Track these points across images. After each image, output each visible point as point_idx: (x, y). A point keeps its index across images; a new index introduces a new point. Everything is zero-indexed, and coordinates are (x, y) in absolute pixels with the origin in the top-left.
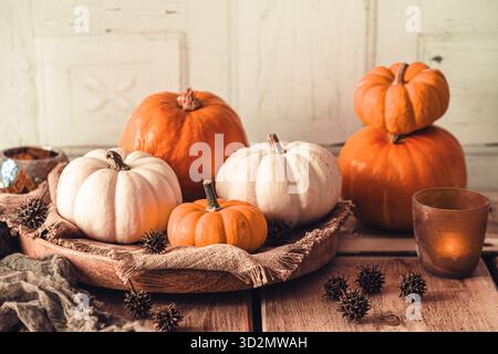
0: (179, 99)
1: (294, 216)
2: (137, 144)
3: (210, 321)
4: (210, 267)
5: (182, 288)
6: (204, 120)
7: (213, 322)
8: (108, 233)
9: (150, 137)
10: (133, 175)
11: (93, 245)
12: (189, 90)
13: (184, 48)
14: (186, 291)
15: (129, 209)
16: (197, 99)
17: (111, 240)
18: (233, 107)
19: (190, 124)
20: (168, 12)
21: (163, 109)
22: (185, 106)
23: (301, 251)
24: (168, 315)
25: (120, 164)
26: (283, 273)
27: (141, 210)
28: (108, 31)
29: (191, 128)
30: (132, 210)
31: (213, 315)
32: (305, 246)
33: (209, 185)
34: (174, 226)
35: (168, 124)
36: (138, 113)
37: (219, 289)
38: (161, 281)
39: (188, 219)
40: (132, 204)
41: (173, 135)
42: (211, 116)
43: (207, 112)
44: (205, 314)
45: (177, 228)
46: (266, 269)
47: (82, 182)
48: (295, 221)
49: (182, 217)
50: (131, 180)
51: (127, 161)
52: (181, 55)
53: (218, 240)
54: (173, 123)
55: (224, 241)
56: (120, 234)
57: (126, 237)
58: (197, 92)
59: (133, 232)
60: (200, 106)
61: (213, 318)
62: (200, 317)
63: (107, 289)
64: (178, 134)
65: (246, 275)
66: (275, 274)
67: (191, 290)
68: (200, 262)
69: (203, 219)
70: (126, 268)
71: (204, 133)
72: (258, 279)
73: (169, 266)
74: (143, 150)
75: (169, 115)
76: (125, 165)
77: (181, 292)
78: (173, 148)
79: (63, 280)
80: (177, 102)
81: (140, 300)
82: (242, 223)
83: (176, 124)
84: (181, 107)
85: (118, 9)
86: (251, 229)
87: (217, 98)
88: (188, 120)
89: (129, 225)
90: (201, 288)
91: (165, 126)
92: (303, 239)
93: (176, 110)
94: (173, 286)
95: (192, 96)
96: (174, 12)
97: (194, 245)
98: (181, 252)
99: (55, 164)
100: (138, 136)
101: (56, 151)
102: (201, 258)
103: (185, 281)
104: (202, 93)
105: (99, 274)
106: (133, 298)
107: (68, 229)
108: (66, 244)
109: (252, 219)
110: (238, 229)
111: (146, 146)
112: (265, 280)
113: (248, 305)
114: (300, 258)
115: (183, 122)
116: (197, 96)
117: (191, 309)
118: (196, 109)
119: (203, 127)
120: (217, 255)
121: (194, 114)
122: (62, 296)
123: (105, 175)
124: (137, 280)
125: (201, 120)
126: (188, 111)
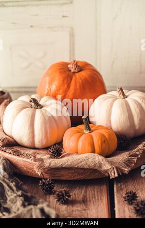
0: (69, 66)
1: (131, 133)
2: (46, 92)
3: (86, 196)
4: (86, 167)
5: (70, 177)
6: (83, 79)
7: (88, 196)
8: (30, 143)
9: (54, 88)
10: (44, 111)
11: (22, 151)
12: (74, 61)
13: (72, 35)
14: (73, 179)
15: (42, 131)
16: (79, 66)
17: (32, 147)
18: (98, 69)
19: (75, 81)
20: (63, 17)
21: (61, 73)
22: (72, 70)
23: (136, 156)
24: (63, 195)
25: (37, 105)
26: (126, 170)
27: (49, 132)
28: (32, 26)
29: (76, 83)
30: (43, 132)
31: (88, 192)
32: (138, 153)
33: (85, 119)
34: (67, 141)
35: (63, 81)
36: (47, 74)
37: (91, 178)
38: (59, 173)
39: (74, 138)
40: (43, 128)
41: (66, 86)
42: (87, 76)
43: (84, 74)
44: (83, 191)
45: (68, 143)
46: (117, 168)
47: (17, 115)
48: (132, 136)
49: (71, 137)
50: (43, 115)
51: (41, 103)
52: (70, 40)
53: (90, 150)
54: (66, 81)
55: (93, 151)
56: (37, 144)
57: (40, 145)
58: (78, 62)
59: (44, 143)
60: (81, 70)
61: (88, 194)
62: (81, 193)
63: (29, 177)
64: (69, 86)
65: (106, 171)
66: (122, 171)
67: (76, 178)
68: (81, 164)
69: (82, 138)
70: (40, 167)
71: (83, 86)
72: (113, 174)
73: (64, 166)
74: (50, 96)
75: (64, 76)
76: (40, 105)
77: (70, 179)
78: (66, 94)
79: (6, 173)
80: (68, 68)
81: (48, 185)
82: (104, 140)
83: (68, 81)
84: (70, 71)
85: (37, 15)
86: (108, 144)
87: (90, 65)
88: (74, 78)
89: (42, 140)
90: (81, 177)
91: (61, 82)
92: (137, 149)
93: (67, 73)
94: (66, 176)
95: (76, 64)
96: (66, 17)
97: (77, 153)
98: (70, 158)
99: (3, 99)
100: (47, 87)
101: (4, 91)
102: (81, 162)
103: (72, 173)
104: (82, 62)
105: (25, 169)
106: (44, 183)
107: (9, 141)
108: (7, 151)
109: (109, 137)
110: (101, 144)
111: (51, 93)
112: (116, 175)
113: (107, 185)
114: (135, 159)
115: (71, 79)
116: (79, 64)
117: (75, 188)
118: (78, 72)
119: (82, 82)
120: (90, 160)
121: (77, 75)
122: (5, 184)
123: (29, 111)
124: (46, 173)
125: (81, 79)
126: (74, 73)
